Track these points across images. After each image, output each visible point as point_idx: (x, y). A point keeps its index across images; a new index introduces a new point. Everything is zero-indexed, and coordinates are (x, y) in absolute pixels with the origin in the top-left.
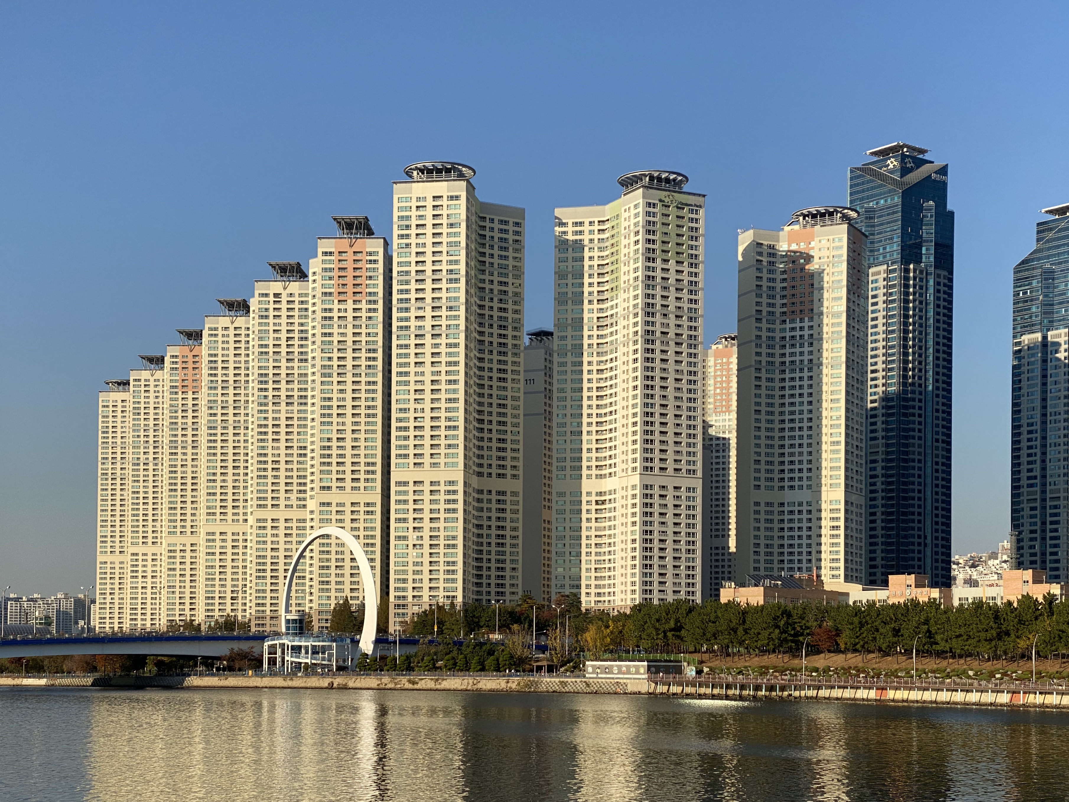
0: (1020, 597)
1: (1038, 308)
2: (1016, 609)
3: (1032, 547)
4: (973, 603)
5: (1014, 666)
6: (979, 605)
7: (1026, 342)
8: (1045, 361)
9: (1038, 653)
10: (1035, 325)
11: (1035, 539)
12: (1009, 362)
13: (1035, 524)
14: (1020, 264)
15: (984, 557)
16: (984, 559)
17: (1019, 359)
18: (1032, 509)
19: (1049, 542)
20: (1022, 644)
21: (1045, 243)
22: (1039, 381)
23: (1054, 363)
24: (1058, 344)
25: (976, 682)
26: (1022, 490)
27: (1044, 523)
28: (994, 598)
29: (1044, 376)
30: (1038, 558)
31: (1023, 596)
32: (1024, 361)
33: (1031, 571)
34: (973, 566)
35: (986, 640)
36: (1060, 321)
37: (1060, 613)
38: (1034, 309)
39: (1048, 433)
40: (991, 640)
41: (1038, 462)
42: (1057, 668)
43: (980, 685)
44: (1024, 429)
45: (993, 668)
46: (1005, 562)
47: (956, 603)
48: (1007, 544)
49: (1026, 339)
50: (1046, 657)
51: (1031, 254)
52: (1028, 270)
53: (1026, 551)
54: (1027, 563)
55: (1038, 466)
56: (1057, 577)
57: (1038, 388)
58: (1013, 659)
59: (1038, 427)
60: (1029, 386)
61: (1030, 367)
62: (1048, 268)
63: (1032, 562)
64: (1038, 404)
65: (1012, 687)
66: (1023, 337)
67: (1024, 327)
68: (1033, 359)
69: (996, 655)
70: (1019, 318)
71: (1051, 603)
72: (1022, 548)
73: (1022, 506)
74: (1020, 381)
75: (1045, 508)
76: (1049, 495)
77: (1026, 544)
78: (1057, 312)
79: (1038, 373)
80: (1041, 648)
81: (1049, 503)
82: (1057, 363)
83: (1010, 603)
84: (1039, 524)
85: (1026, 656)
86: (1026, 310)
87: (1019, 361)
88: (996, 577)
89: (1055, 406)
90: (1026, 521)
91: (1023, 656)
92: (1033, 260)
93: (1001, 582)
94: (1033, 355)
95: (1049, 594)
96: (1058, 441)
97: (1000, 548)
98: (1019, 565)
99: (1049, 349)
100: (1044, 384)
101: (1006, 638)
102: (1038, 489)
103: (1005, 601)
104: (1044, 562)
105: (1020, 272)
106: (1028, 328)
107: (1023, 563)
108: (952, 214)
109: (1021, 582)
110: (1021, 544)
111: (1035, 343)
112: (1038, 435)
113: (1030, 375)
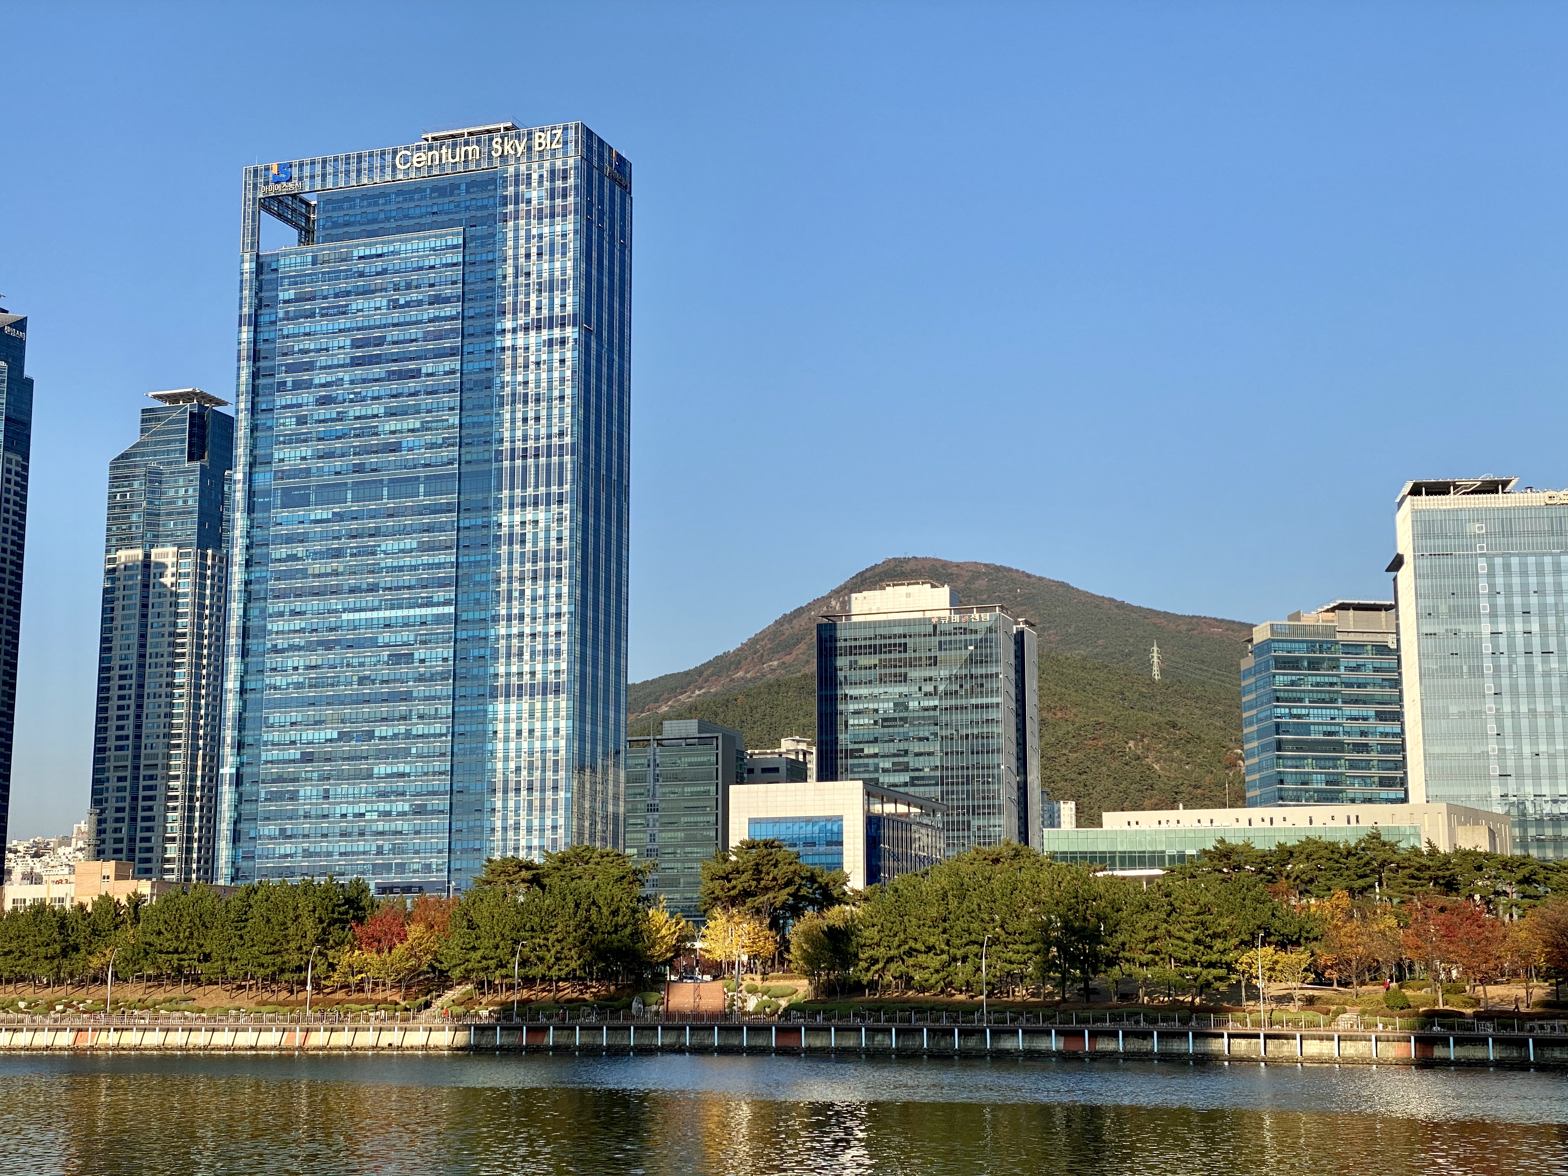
0: (96, 898)
1: (139, 517)
2: (90, 915)
3: (117, 830)
4: (31, 907)
5: (81, 993)
6: (39, 909)
7: (123, 560)
8: (146, 586)
9: (115, 975)
10: (136, 538)
11: (122, 820)
12: (100, 583)
13: (123, 799)
14: (118, 459)
15: (53, 841)
16: (52, 845)
17: (113, 580)
18: (120, 779)
19: (140, 824)
20: (95, 962)
21: (152, 435)
22: (137, 611)
23: (157, 590)
24: (164, 566)
25: (27, 1018)
26: (108, 753)
27: (135, 799)
28: (61, 900)
29: (145, 606)
30: (124, 846)
31: (100, 897)
32: (120, 584)
33: (113, 863)
34: (37, 855)
35: (46, 958)
36: (168, 536)
37: (147, 920)
38: (134, 518)
39: (147, 681)
40: (53, 958)
41: (132, 718)
42: (139, 995)
43: (33, 1021)
44: (115, 673)
45: (53, 997)
46: (81, 850)
47: (8, 906)
48: (84, 827)
49: (123, 555)
50: (126, 980)
51: (133, 447)
52: (128, 467)
53: (109, 836)
54: (109, 852)
55: (130, 723)
56: (148, 871)
57: (136, 621)
58: (81, 984)
59: (134, 671)
60: (124, 617)
61: (126, 592)
62: (155, 468)
63: (117, 851)
64: (135, 641)
65: (78, 1023)
66: (120, 553)
67: (121, 539)
68: (130, 583)
69: (58, 979)
70: (114, 528)
71: (136, 906)
72: (104, 831)
73: (106, 774)
74: (112, 609)
75: (137, 778)
76: (143, 762)
77: (110, 825)
78: (164, 525)
79: (137, 600)
80: (120, 968)
81: (142, 772)
82: (161, 590)
83: (82, 907)
84: (128, 799)
85: (98, 979)
86: (123, 518)
87: (113, 583)
88: (67, 870)
89: (157, 645)
90: (111, 795)
91: (95, 979)
92: (135, 455)
93: (72, 878)
94: (131, 577)
95: (135, 893)
96: (158, 690)
97: (75, 831)
98: (99, 854)
99: (152, 571)
100: (144, 616)
101: (74, 955)
102: (129, 753)
103: (76, 903)
104: (132, 850)
105: (118, 468)
106: (126, 542)
107: (104, 852)
108: (30, 382)
109: (99, 878)
110: (104, 826)
111: (134, 562)
112: (133, 682)
113: (126, 602)
